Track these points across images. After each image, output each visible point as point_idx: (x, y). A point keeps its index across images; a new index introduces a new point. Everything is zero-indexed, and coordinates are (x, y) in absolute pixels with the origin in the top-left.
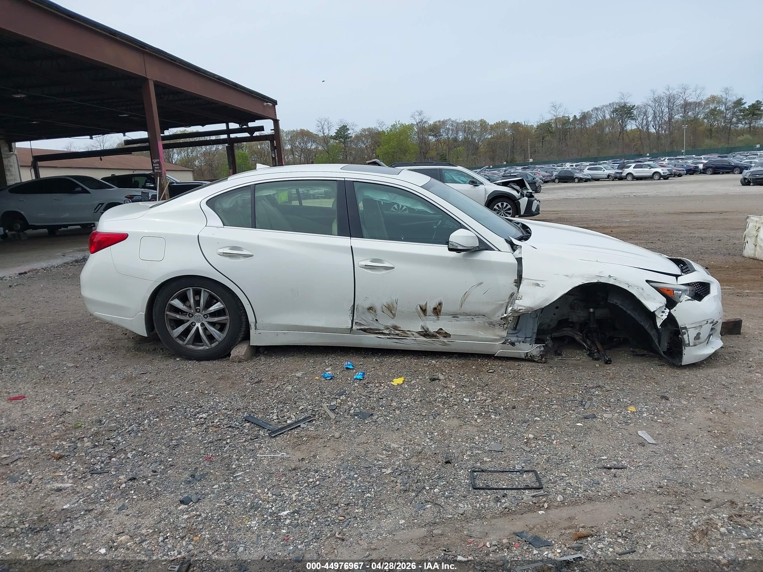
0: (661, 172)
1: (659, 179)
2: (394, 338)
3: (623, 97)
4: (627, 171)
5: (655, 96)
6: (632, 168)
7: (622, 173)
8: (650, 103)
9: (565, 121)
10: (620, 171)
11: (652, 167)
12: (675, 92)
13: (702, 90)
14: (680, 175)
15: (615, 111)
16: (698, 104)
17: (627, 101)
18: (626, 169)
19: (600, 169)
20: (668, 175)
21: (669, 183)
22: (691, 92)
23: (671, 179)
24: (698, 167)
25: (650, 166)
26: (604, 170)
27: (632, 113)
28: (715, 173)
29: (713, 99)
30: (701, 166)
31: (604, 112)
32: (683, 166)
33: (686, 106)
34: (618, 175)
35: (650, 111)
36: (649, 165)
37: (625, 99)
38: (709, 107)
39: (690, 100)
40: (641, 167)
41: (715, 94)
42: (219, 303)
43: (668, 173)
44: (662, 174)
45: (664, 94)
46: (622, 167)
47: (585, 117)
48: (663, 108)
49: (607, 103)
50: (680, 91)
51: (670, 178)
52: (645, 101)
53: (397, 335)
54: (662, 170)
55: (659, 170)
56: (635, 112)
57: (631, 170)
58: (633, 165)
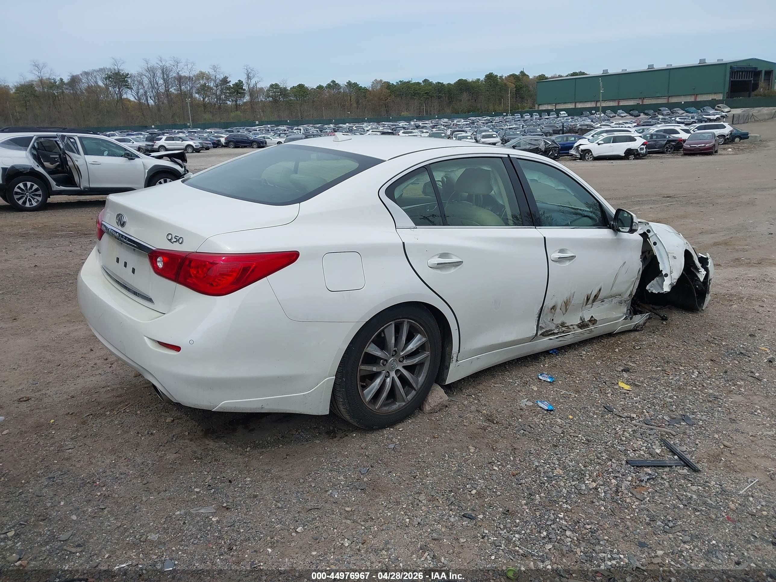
0: (194, 145)
1: (193, 152)
2: (561, 336)
3: (116, 64)
4: (158, 144)
5: (149, 66)
6: (163, 140)
7: (153, 145)
8: (145, 72)
9: (51, 85)
10: (150, 143)
11: (183, 140)
12: (167, 65)
13: (193, 65)
14: (207, 149)
15: (109, 77)
16: (190, 79)
17: (120, 68)
18: (157, 142)
19: (129, 141)
20: (200, 148)
21: (201, 156)
22: (183, 66)
23: (204, 153)
24: (220, 141)
25: (182, 139)
26: (133, 142)
27: (127, 81)
28: (236, 147)
29: (202, 75)
30: (223, 140)
31: (96, 77)
32: (206, 139)
33: (180, 79)
34: (149, 148)
35: (146, 81)
36: (180, 138)
37: (119, 65)
38: (200, 83)
39: (183, 74)
40: (172, 139)
41: (203, 71)
42: (419, 336)
43: (200, 146)
44: (195, 147)
45: (158, 65)
46: (152, 138)
47: (74, 80)
48: (157, 80)
49: (97, 68)
50: (173, 64)
51: (201, 151)
52: (140, 70)
53: (563, 332)
54: (194, 143)
55: (191, 143)
56: (129, 80)
57: (162, 142)
58: (164, 137)
